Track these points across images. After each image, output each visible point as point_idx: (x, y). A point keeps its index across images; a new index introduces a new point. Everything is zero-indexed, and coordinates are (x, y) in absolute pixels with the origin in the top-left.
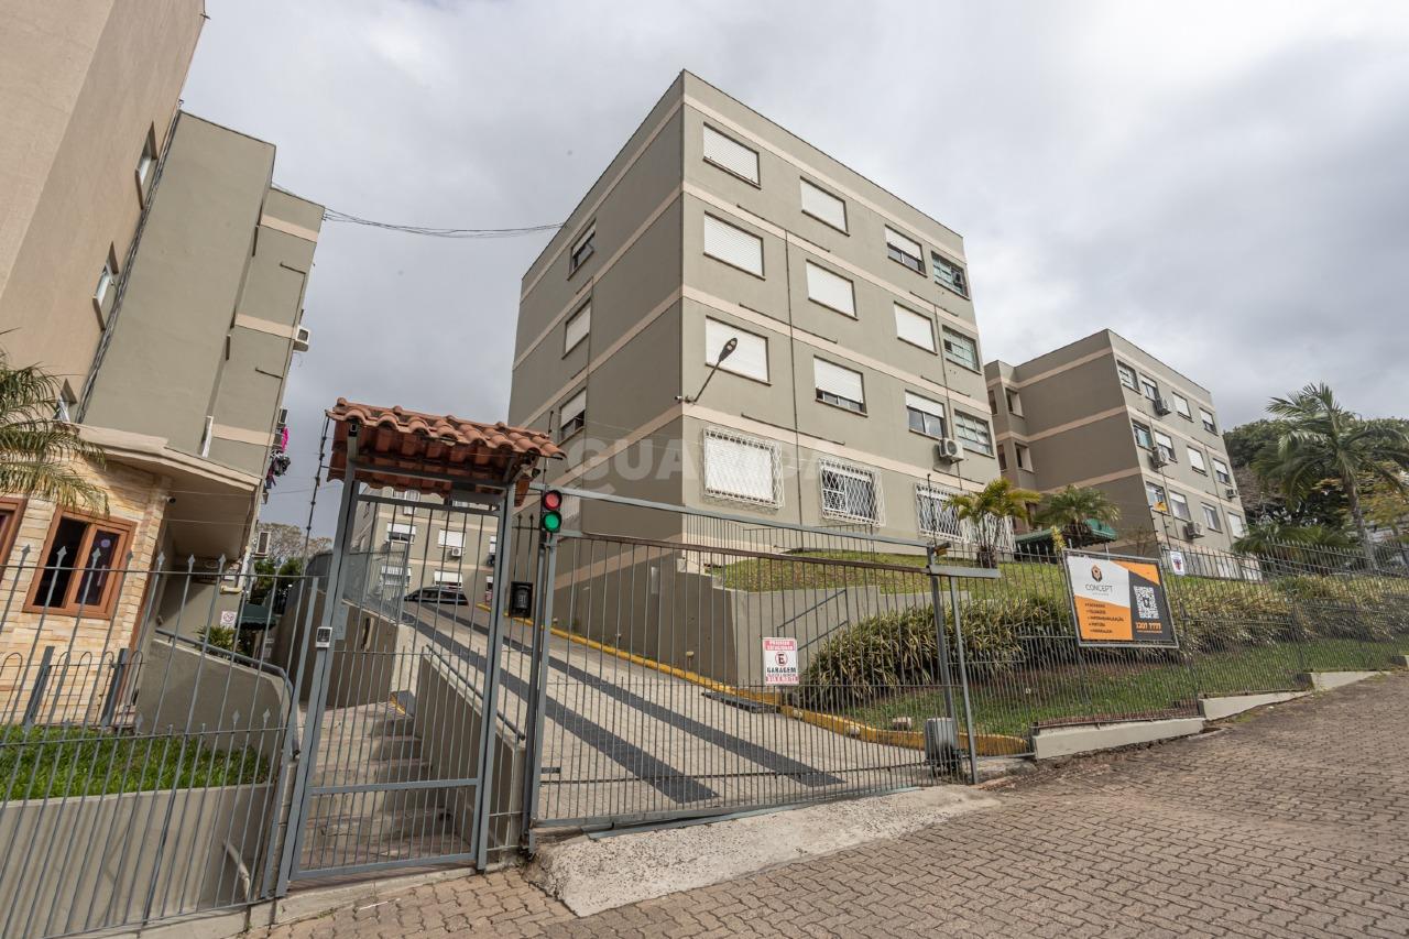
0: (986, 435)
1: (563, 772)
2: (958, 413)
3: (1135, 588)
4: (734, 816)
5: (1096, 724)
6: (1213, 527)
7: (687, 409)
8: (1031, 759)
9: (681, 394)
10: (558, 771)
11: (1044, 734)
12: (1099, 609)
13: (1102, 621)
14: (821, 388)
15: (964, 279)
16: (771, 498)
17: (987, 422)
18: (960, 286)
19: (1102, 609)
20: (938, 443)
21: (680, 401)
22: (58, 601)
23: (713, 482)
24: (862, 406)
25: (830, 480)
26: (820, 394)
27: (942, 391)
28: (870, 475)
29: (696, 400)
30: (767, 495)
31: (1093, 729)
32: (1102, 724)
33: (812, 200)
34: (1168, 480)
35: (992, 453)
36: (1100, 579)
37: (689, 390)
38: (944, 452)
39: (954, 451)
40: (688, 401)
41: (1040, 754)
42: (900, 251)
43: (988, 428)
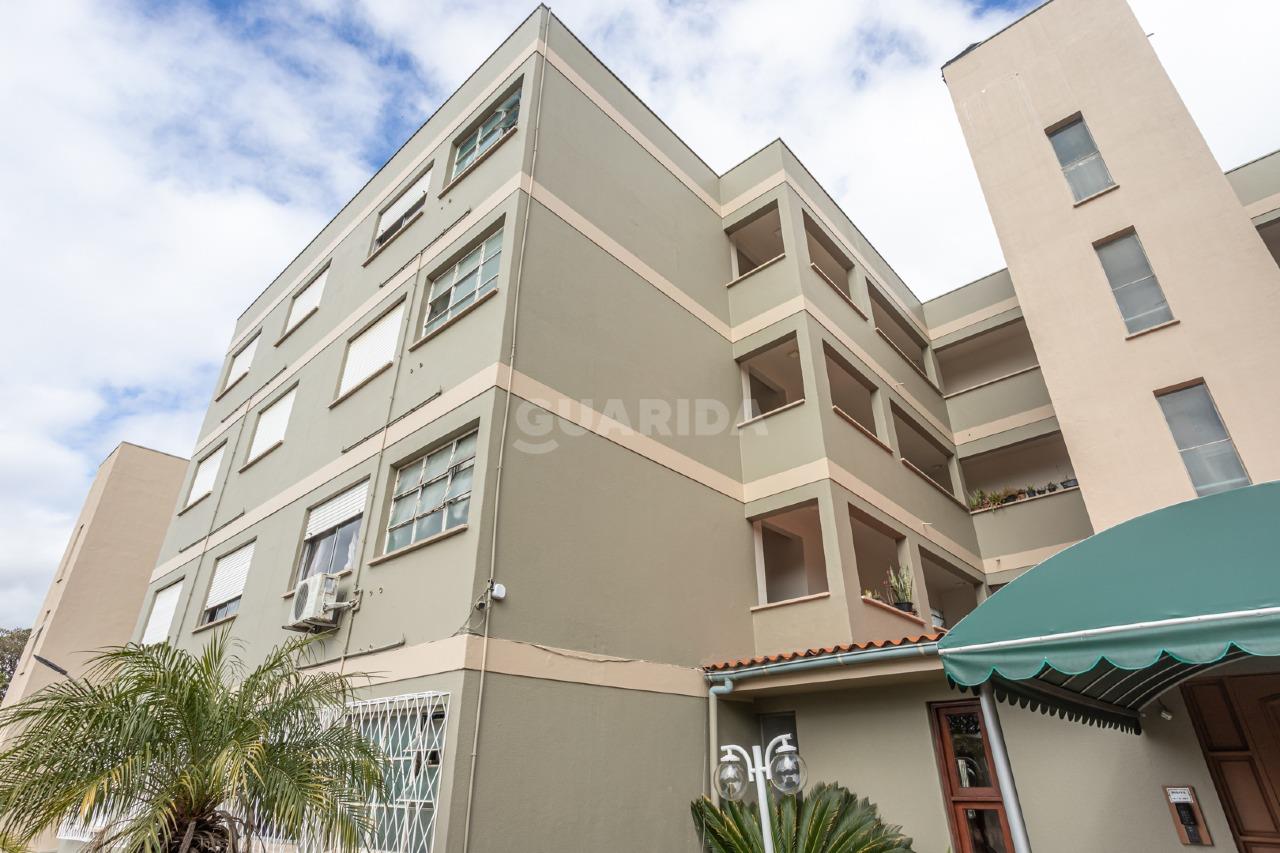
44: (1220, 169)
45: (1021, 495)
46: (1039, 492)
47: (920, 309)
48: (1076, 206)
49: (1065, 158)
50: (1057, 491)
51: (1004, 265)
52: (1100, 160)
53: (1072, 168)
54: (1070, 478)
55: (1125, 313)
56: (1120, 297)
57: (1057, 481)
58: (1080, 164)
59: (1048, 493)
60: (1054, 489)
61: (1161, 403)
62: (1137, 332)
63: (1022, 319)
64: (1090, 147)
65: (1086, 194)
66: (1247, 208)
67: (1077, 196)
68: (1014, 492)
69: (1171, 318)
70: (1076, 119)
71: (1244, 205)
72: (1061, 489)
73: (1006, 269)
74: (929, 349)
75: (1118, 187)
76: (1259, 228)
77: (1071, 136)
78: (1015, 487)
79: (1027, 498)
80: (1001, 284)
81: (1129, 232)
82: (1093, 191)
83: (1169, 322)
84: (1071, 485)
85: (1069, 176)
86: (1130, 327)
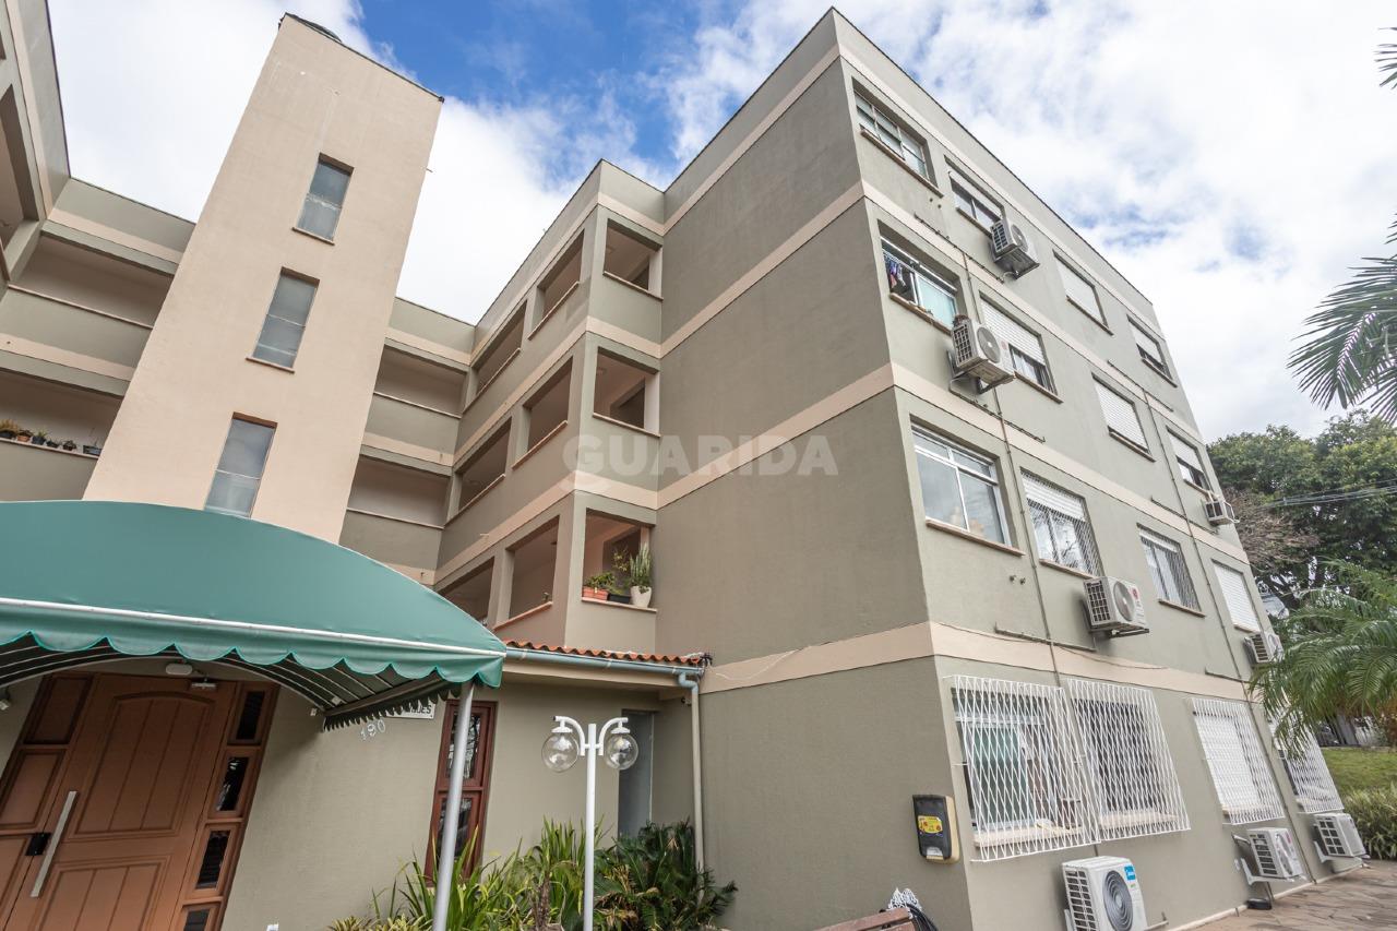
6: (1175, 600)
34: (1014, 437)
44: (395, 290)
45: (24, 438)
46: (49, 444)
47: (63, 179)
48: (294, 230)
49: (317, 188)
50: (73, 452)
51: (195, 220)
52: (336, 216)
53: (316, 201)
54: (98, 446)
55: (264, 338)
56: (269, 324)
57: (80, 442)
58: (323, 204)
59: (60, 449)
60: (70, 449)
61: (233, 424)
62: (259, 358)
63: (172, 276)
64: (338, 199)
65: (307, 229)
66: (391, 329)
67: (302, 222)
68: (14, 429)
69: (291, 367)
70: (347, 171)
71: (390, 325)
72: (79, 451)
73: (195, 224)
74: (36, 224)
75: (333, 245)
76: (386, 347)
77: (334, 177)
78: (19, 424)
79: (29, 443)
80: (179, 232)
81: (314, 283)
82: (314, 230)
83: (286, 368)
84: (93, 453)
85: (308, 204)
86: (258, 352)
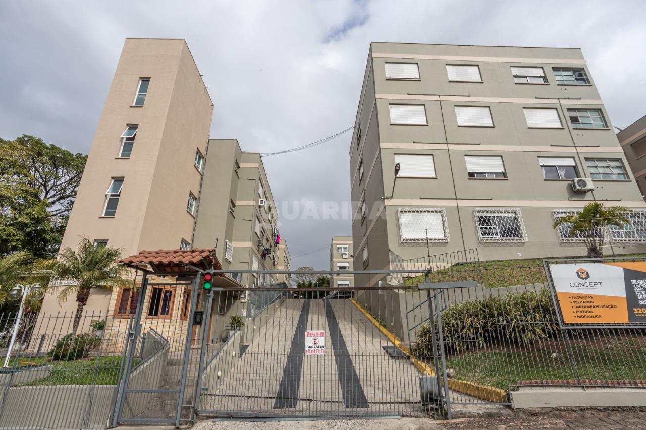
0: (622, 167)
1: (209, 390)
2: (587, 159)
3: (634, 282)
4: (280, 420)
5: (583, 387)
7: (387, 202)
8: (509, 407)
9: (384, 195)
10: (207, 389)
11: (522, 391)
12: (588, 300)
13: (590, 309)
14: (472, 171)
15: (585, 74)
16: (443, 238)
17: (620, 159)
18: (583, 79)
19: (591, 300)
20: (570, 182)
21: (384, 199)
22: (156, 314)
23: (405, 235)
24: (504, 174)
25: (484, 221)
26: (471, 175)
27: (573, 149)
28: (515, 213)
29: (392, 197)
30: (441, 236)
31: (580, 390)
32: (588, 387)
33: (454, 73)
35: (629, 178)
36: (588, 277)
37: (387, 193)
38: (575, 187)
39: (585, 184)
40: (387, 198)
41: (516, 404)
42: (525, 77)
43: (622, 162)
